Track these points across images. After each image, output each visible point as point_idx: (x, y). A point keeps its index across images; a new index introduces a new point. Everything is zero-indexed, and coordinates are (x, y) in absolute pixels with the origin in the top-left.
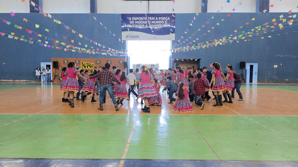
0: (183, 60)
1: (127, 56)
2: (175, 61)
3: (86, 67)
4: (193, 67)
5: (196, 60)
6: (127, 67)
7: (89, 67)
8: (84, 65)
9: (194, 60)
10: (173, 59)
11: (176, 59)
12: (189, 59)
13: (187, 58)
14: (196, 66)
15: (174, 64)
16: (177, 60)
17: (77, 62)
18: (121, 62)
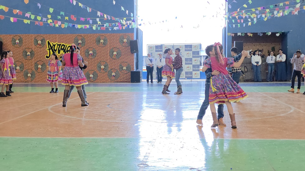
0: (251, 35)
1: (137, 29)
2: (235, 38)
3: (56, 51)
4: (273, 49)
5: (278, 35)
6: (137, 51)
7: (62, 52)
8: (52, 48)
9: (274, 34)
10: (230, 34)
11: (237, 33)
12: (264, 34)
13: (260, 31)
14: (277, 47)
15: (233, 43)
16: (239, 34)
17: (39, 42)
18: (125, 40)
